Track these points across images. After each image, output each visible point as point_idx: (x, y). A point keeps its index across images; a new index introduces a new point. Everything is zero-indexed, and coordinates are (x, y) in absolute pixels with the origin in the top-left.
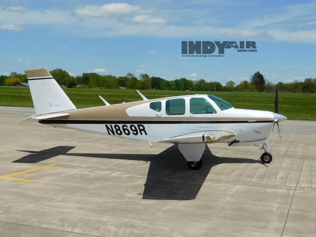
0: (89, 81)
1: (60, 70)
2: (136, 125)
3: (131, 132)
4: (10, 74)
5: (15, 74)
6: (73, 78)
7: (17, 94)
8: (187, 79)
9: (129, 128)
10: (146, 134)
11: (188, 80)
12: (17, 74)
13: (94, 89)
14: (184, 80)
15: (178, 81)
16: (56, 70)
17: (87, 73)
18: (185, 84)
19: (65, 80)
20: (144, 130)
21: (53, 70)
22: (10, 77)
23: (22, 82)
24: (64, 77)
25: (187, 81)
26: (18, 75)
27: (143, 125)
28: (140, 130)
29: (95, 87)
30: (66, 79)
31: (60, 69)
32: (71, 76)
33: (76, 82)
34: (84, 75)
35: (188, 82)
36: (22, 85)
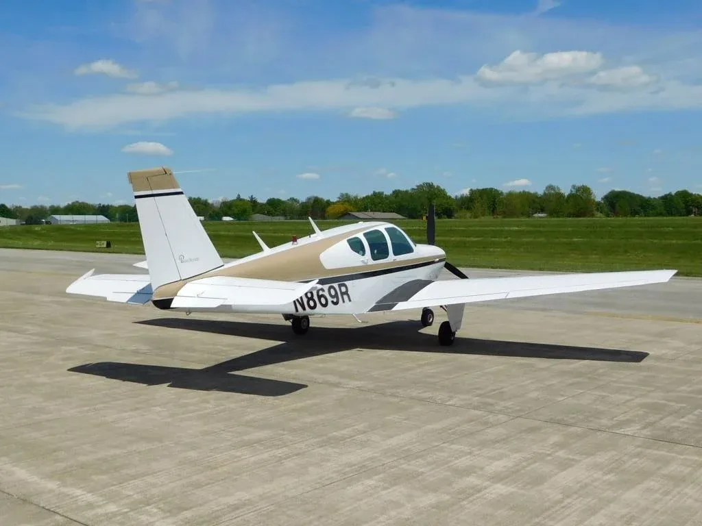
1: (430, 186)
2: (336, 285)
3: (330, 299)
8: (690, 191)
9: (326, 294)
10: (350, 301)
11: (694, 193)
13: (484, 219)
14: (684, 195)
15: (671, 195)
17: (479, 190)
18: (688, 202)
20: (346, 293)
21: (418, 186)
23: (354, 211)
24: (434, 199)
25: (691, 195)
27: (345, 282)
28: (343, 294)
29: (483, 215)
31: (429, 184)
34: (472, 193)
35: (694, 197)
36: (353, 215)
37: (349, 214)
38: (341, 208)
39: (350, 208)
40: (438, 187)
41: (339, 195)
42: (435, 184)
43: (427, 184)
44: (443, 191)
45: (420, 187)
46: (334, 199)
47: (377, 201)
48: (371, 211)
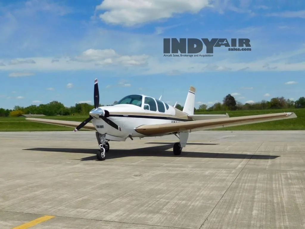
0: (81, 110)
4: (14, 108)
5: (18, 107)
6: (67, 109)
7: (17, 122)
12: (19, 107)
16: (52, 102)
17: (79, 104)
19: (60, 110)
21: (50, 103)
22: (14, 110)
23: (24, 114)
24: (60, 108)
26: (21, 109)
30: (62, 109)
32: (65, 107)
33: (70, 111)
34: (77, 105)
36: (24, 116)
37: (22, 115)
38: (17, 113)
39: (21, 112)
40: (60, 103)
41: (14, 107)
42: (59, 102)
43: (55, 101)
44: (62, 105)
45: (52, 103)
46: (12, 109)
47: (33, 109)
48: (31, 114)
